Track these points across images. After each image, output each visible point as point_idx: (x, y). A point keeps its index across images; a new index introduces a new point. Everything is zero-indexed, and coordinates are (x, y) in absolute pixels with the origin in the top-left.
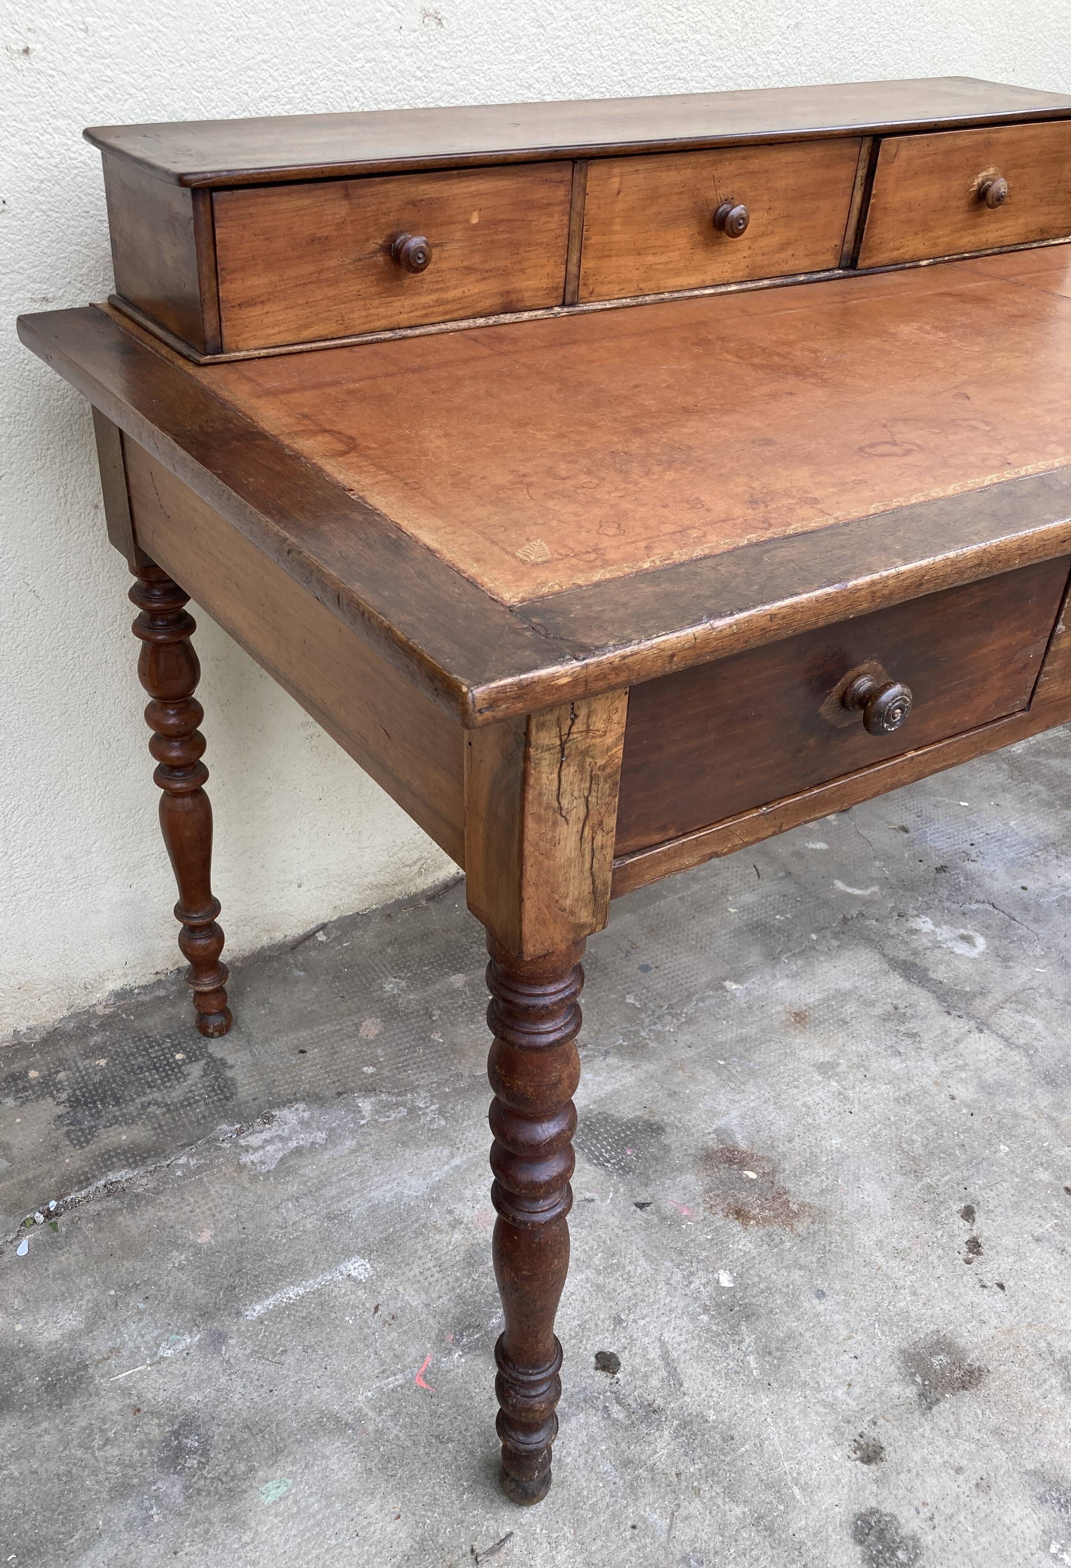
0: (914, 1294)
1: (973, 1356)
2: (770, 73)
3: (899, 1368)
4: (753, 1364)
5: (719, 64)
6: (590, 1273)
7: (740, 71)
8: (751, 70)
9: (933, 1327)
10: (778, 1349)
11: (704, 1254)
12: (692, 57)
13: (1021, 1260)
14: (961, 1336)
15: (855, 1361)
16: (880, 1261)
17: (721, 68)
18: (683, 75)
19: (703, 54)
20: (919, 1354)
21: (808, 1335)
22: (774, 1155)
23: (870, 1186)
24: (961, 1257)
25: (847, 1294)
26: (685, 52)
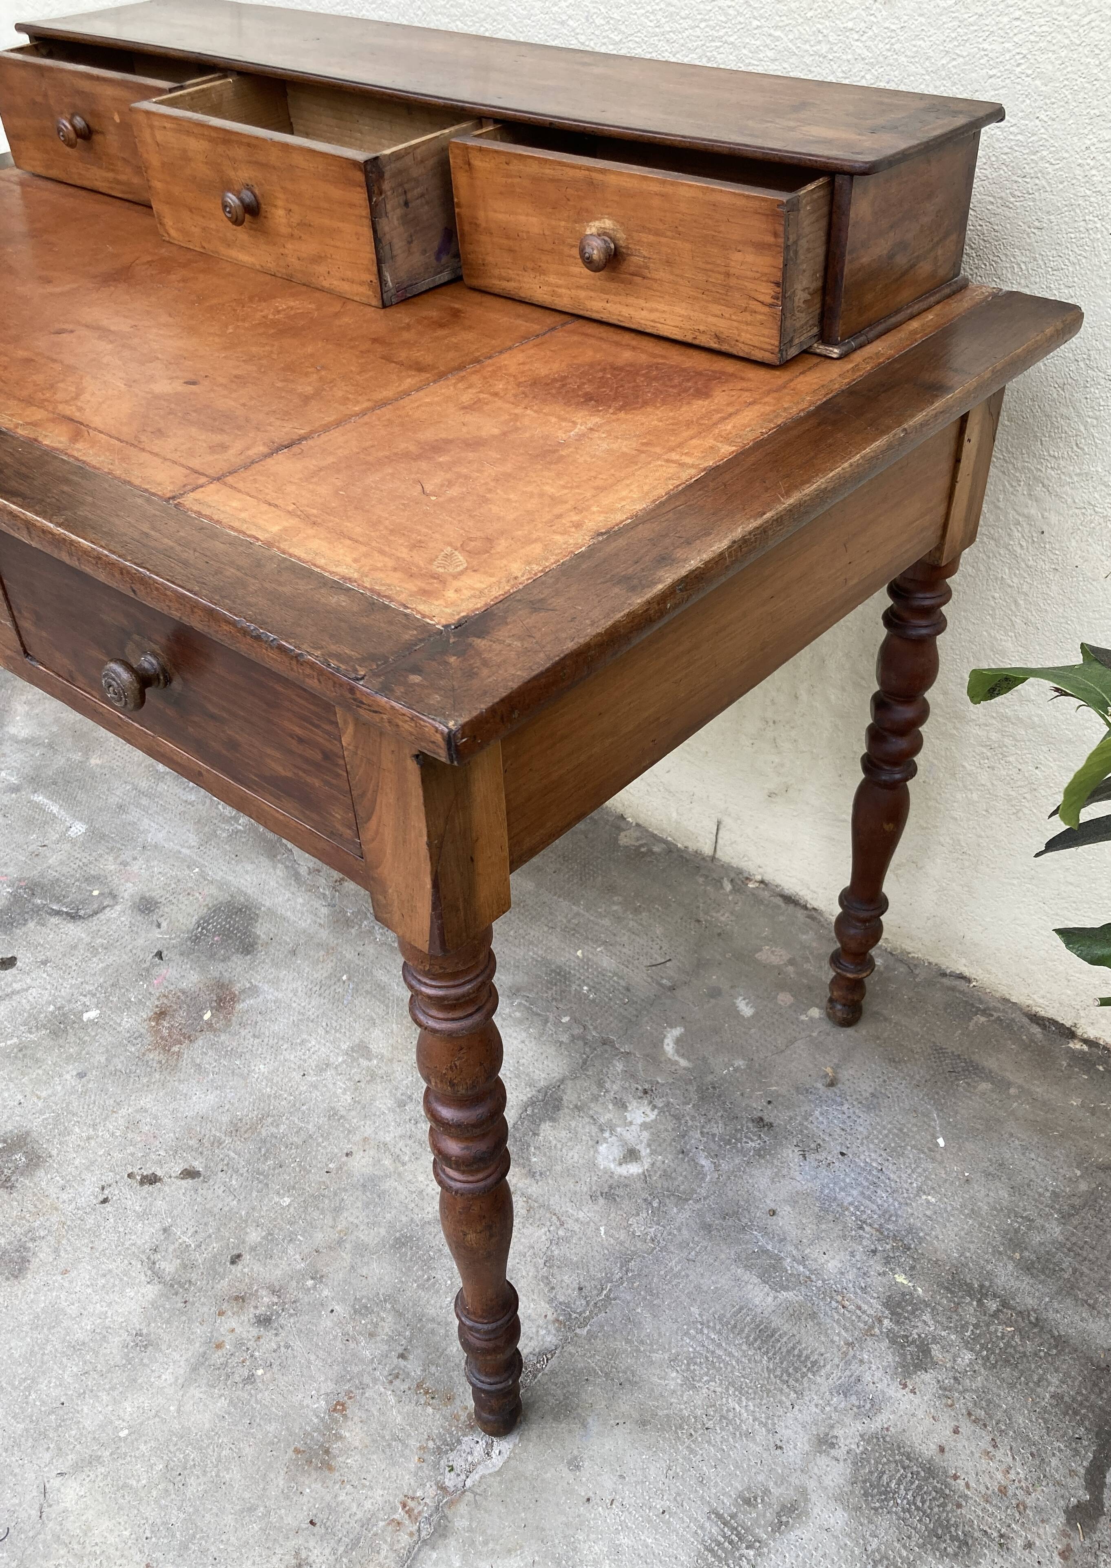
0: (89, 1138)
1: (27, 1182)
2: (850, 57)
3: (11, 1131)
4: (9, 1043)
5: (778, 33)
6: (88, 939)
7: (807, 47)
8: (824, 48)
9: (54, 1152)
10: (24, 1056)
11: (115, 1000)
12: (742, 20)
13: (138, 1217)
14: (46, 1174)
15: (16, 1103)
16: (123, 1112)
17: (778, 39)
18: (732, 39)
19: (755, 18)
20: (26, 1144)
21: (40, 1072)
22: (235, 1027)
23: (212, 1098)
24: (136, 1170)
25: (85, 1093)
26: (731, 11)
